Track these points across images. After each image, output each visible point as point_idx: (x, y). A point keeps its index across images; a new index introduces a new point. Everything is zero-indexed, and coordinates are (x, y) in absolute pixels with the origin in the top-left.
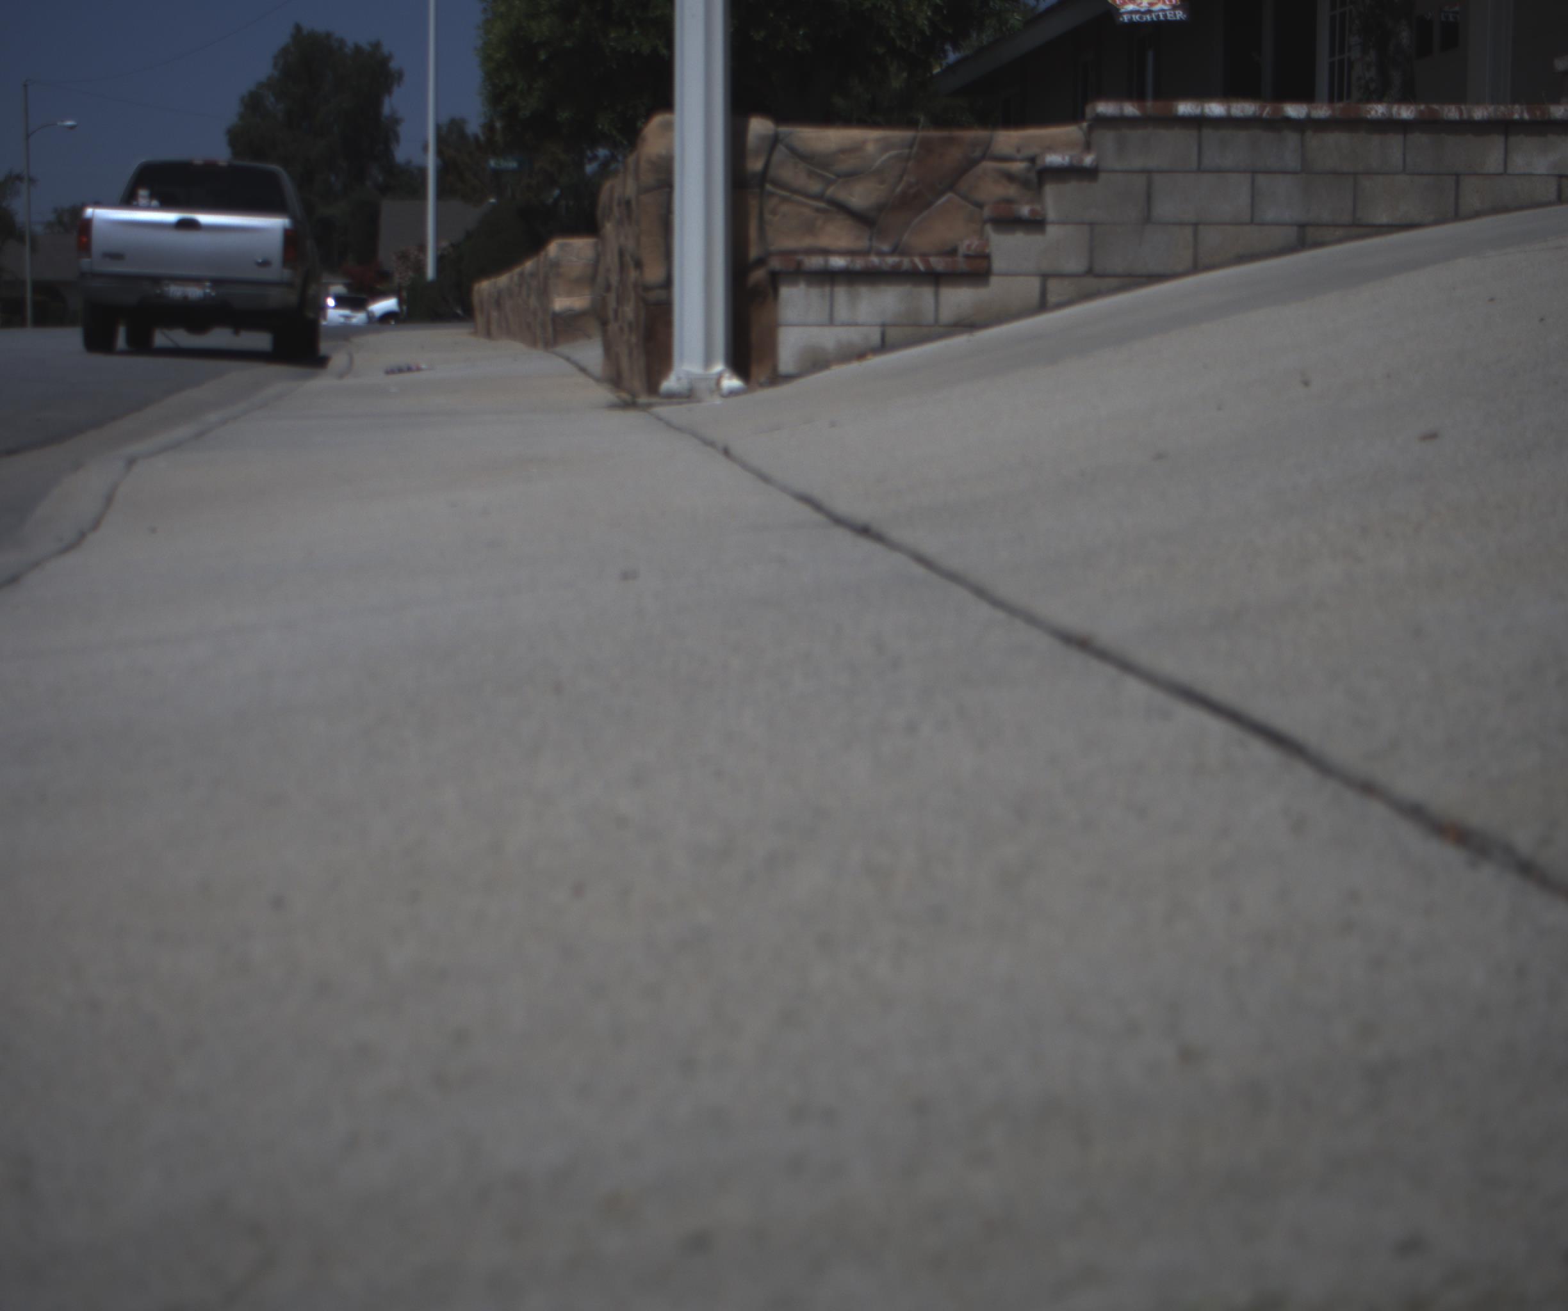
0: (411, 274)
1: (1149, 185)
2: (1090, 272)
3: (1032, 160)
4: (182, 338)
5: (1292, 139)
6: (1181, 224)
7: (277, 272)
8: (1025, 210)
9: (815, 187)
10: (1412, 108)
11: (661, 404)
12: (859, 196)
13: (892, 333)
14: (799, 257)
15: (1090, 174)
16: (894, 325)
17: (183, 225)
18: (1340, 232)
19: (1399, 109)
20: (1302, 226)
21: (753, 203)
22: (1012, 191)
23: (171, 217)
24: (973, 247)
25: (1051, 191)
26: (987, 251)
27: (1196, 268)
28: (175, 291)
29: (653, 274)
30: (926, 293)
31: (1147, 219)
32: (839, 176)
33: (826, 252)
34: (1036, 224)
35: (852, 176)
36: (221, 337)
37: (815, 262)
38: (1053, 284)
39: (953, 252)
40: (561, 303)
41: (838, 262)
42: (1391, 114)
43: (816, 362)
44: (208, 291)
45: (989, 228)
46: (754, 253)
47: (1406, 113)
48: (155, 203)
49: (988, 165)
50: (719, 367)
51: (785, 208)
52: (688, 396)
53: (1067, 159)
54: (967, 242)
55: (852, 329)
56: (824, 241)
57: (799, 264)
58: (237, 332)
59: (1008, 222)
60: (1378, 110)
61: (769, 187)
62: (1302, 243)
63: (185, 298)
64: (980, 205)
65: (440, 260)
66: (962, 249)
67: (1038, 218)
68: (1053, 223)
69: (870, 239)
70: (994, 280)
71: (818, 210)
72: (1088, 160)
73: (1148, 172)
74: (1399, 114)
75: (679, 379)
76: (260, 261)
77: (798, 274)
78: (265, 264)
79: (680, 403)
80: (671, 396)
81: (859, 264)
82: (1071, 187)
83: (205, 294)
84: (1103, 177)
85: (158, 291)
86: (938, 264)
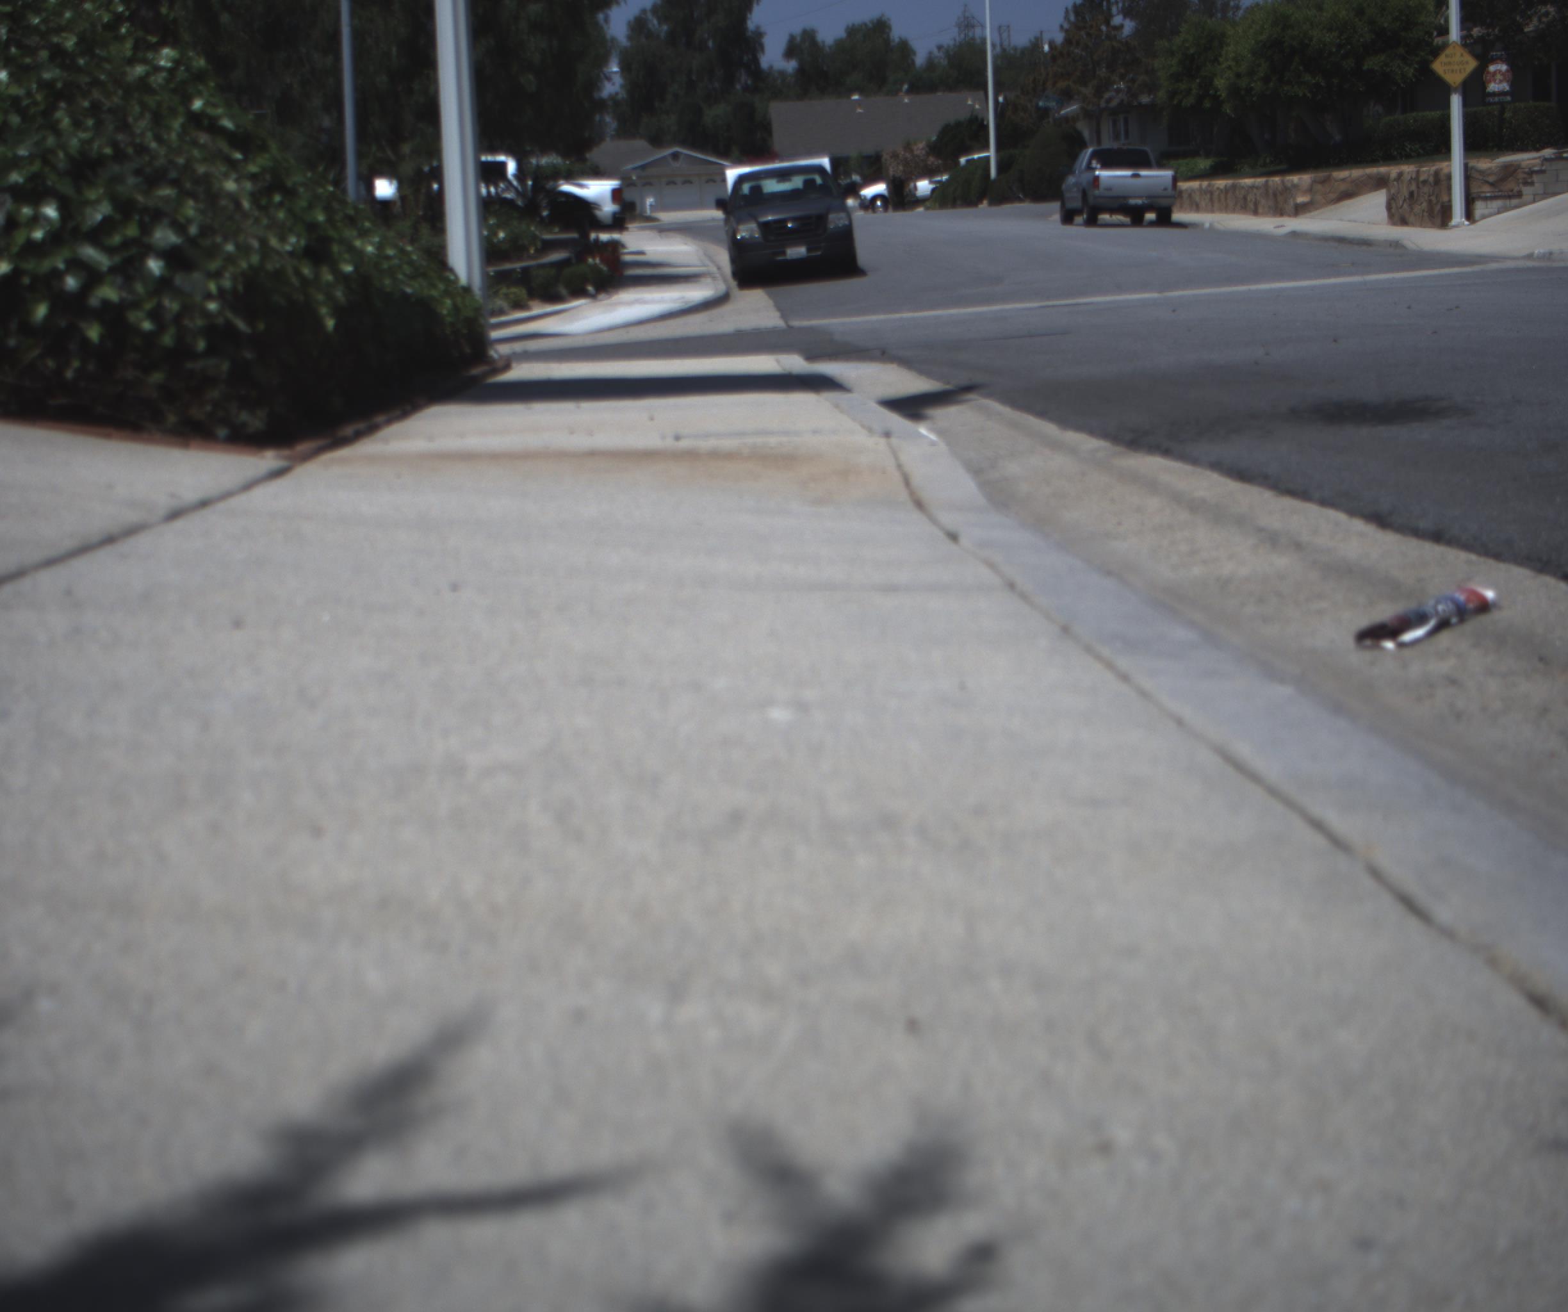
2: (1545, 193)
3: (1530, 169)
7: (1165, 191)
8: (1529, 181)
9: (1481, 178)
12: (1491, 179)
13: (1500, 210)
14: (1480, 194)
16: (1500, 208)
17: (1136, 176)
22: (1525, 176)
23: (1128, 173)
26: (1520, 190)
28: (1132, 202)
30: (1508, 202)
33: (1484, 192)
34: (1532, 184)
35: (1489, 175)
37: (1483, 195)
38: (1536, 197)
39: (1512, 191)
40: (1301, 199)
41: (1488, 195)
43: (1484, 217)
45: (1521, 185)
46: (1470, 193)
50: (1464, 219)
51: (1477, 183)
54: (1515, 188)
55: (1492, 209)
56: (1484, 190)
59: (1526, 183)
61: (1472, 178)
64: (1518, 179)
66: (1515, 190)
69: (1494, 189)
70: (1523, 197)
71: (1484, 183)
72: (1544, 168)
75: (1454, 223)
77: (1481, 198)
81: (1493, 195)
83: (1144, 201)
86: (1511, 193)
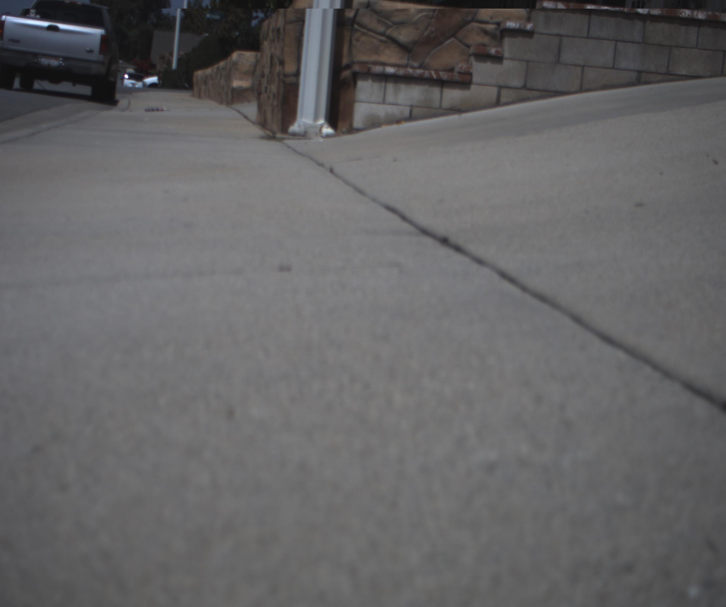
0: (165, 66)
1: (561, 42)
3: (498, 24)
4: (47, 85)
5: (639, 24)
6: (576, 65)
7: (96, 56)
8: (493, 51)
9: (381, 29)
10: (705, 13)
11: (289, 139)
12: (404, 36)
13: (416, 111)
14: (369, 66)
15: (530, 34)
16: (417, 107)
17: (50, 28)
18: (659, 77)
19: (697, 13)
20: (639, 72)
21: (347, 34)
22: (486, 40)
23: (45, 24)
24: (464, 68)
25: (507, 41)
26: (471, 71)
27: (581, 90)
28: (45, 61)
29: (290, 68)
30: (436, 91)
31: (558, 62)
32: (394, 23)
33: (384, 64)
34: (498, 59)
35: (402, 24)
36: (66, 87)
37: (378, 69)
38: (504, 92)
39: (452, 70)
40: (236, 84)
41: (390, 70)
42: (693, 16)
43: (374, 123)
44: (61, 62)
45: (472, 59)
46: (345, 61)
47: (701, 15)
48: (38, 16)
49: (475, 25)
50: (321, 121)
51: (364, 39)
52: (303, 135)
53: (518, 25)
54: (460, 65)
55: (395, 107)
56: (383, 58)
57: (369, 69)
58: (74, 85)
59: (483, 56)
60: (686, 13)
61: (356, 26)
62: (638, 82)
63: (49, 65)
64: (468, 46)
65: (179, 60)
66: (456, 69)
67: (500, 55)
68: (507, 59)
69: (408, 60)
70: (473, 87)
71: (381, 41)
72: (529, 26)
73: (560, 36)
74: (697, 16)
75: (299, 126)
76: (88, 50)
77: (368, 75)
78: (91, 51)
79: (299, 139)
80: (295, 135)
81: (401, 72)
82: (519, 41)
83: (59, 64)
84: (536, 36)
85: (36, 61)
86: (444, 76)
